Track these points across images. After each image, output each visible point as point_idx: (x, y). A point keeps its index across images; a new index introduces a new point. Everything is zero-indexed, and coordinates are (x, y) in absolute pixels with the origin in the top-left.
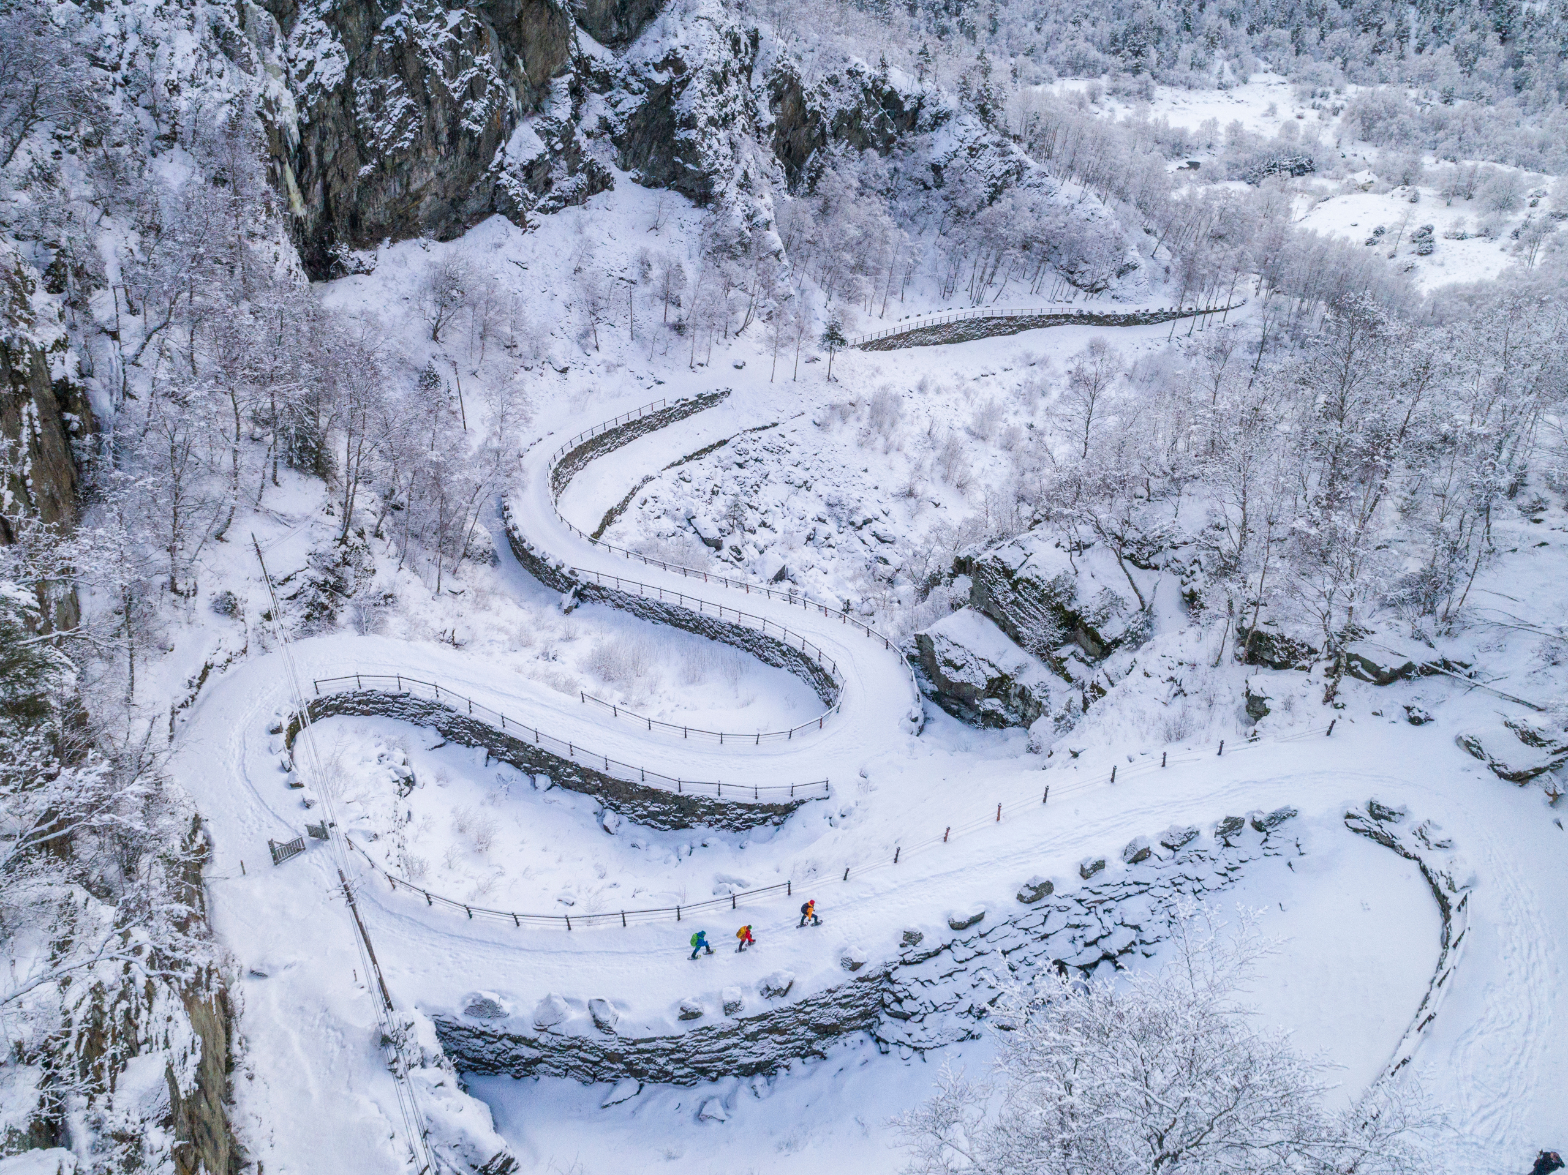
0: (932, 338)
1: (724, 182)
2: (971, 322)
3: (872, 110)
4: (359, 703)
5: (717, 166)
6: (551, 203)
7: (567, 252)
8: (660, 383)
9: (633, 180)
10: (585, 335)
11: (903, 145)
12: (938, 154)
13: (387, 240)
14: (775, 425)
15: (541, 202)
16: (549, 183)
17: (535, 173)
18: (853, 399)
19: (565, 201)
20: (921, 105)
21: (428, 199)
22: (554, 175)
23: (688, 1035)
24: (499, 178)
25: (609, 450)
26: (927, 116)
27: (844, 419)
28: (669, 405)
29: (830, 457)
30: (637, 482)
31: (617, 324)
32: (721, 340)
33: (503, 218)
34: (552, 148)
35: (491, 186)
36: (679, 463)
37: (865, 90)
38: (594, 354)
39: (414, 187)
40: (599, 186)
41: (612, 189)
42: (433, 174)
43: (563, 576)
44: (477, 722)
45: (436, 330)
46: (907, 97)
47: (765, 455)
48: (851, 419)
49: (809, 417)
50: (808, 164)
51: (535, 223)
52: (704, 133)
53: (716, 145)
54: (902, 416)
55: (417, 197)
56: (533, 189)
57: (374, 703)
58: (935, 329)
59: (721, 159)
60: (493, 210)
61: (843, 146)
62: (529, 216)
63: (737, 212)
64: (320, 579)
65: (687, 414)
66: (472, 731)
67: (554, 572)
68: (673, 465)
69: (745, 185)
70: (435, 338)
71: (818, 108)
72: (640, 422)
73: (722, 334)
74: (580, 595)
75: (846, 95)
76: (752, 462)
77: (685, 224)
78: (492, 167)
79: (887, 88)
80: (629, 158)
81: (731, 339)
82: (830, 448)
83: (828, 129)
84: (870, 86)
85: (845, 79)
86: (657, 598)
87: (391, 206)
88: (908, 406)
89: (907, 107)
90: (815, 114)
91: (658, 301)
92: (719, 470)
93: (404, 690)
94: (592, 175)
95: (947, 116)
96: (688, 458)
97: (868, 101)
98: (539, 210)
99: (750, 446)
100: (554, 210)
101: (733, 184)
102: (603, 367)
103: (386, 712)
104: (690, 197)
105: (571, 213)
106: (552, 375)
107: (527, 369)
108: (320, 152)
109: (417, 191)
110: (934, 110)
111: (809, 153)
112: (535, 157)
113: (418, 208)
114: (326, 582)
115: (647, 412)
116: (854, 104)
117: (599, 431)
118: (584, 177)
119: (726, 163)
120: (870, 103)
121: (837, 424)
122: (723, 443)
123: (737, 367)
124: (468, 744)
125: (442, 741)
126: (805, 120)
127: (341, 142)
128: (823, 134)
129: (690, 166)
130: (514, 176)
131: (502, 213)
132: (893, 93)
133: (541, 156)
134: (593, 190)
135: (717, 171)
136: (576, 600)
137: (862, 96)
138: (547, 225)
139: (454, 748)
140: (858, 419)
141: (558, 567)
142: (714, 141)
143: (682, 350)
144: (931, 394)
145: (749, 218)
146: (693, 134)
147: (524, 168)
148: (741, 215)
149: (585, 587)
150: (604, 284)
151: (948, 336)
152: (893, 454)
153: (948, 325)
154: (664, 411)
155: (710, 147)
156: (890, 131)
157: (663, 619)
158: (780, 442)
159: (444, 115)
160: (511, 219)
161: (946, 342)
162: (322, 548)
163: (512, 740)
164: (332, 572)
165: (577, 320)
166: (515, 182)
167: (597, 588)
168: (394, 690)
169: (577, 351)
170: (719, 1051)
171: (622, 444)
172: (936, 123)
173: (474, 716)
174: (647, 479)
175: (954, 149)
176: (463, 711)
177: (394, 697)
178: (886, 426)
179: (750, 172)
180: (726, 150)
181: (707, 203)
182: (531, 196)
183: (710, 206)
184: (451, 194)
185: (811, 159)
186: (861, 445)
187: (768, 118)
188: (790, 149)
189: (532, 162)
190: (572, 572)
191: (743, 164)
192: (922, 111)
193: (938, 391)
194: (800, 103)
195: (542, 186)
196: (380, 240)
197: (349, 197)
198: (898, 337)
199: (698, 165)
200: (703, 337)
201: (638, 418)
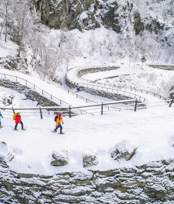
0: (164, 68)
1: (123, 29)
2: (172, 66)
3: (154, 25)
4: (5, 83)
5: (122, 25)
6: (88, 28)
7: (89, 37)
8: (105, 63)
9: (105, 27)
10: (91, 52)
11: (160, 32)
12: (167, 35)
13: (53, 29)
14: (129, 75)
15: (86, 28)
16: (88, 24)
17: (85, 21)
18: (147, 73)
19: (90, 28)
20: (164, 26)
21: (63, 23)
22: (89, 22)
23: (55, 177)
24: (78, 21)
25: (92, 72)
26: (165, 28)
27: (144, 77)
28: (106, 67)
29: (140, 84)
30: (97, 79)
31: (97, 51)
32: (119, 58)
33: (78, 29)
34: (89, 17)
35: (76, 23)
36: (107, 78)
37: (153, 21)
38: (92, 56)
39: (60, 20)
40: (98, 27)
41: (100, 28)
42: (64, 18)
43: (75, 85)
44: (36, 92)
45: (60, 45)
46: (161, 23)
47: (126, 80)
48: (146, 77)
49: (136, 75)
50: (140, 33)
51: (84, 31)
52: (120, 18)
53: (122, 21)
54: (157, 79)
55: (61, 22)
56: (85, 25)
57: (8, 84)
58: (164, 66)
59: (123, 24)
60: (76, 28)
61: (147, 31)
62: (83, 30)
63: (125, 35)
64: (9, 61)
65: (110, 70)
66: (34, 95)
67: (73, 84)
68: (106, 78)
69: (127, 30)
70: (59, 46)
71: (143, 22)
72: (100, 68)
73: (119, 57)
74: (78, 90)
75: (149, 21)
76: (123, 81)
77: (114, 36)
78: (76, 19)
79: (157, 21)
80: (104, 23)
81: (121, 59)
82: (141, 82)
83: (145, 27)
84: (154, 20)
85: (149, 18)
86: (97, 89)
87: (56, 23)
88: (158, 77)
89: (161, 25)
90: (143, 23)
91: (107, 49)
92: (116, 82)
93: (18, 81)
94: (96, 24)
95: (169, 28)
96: (109, 78)
97: (153, 23)
98: (85, 29)
99: (123, 78)
100: (88, 30)
101: (125, 29)
102: (93, 59)
103: (12, 88)
104: (116, 32)
105: (91, 31)
106: (82, 58)
107: (77, 56)
108: (42, 7)
109: (61, 21)
110: (166, 27)
111: (140, 31)
112: (85, 18)
113: (61, 25)
114: (10, 62)
115: (101, 67)
116: (150, 23)
117: (90, 67)
118: (95, 24)
119: (124, 25)
120: (154, 24)
121: (142, 77)
122: (117, 76)
123: (122, 64)
124: (33, 100)
125: (26, 98)
126: (140, 24)
127: (46, 6)
128: (144, 28)
129: (117, 24)
130: (81, 21)
131: (78, 28)
132: (158, 22)
133: (87, 18)
134: (96, 27)
135: (122, 26)
136: (77, 91)
137: (152, 22)
138: (86, 32)
139: (29, 100)
140: (147, 77)
141: (74, 83)
142: (122, 20)
143: (110, 58)
144: (163, 77)
145: (127, 36)
146: (118, 18)
147: (83, 20)
148: (126, 36)
149: (80, 87)
150: (95, 44)
151: (167, 68)
152: (154, 85)
153: (167, 66)
154: (105, 67)
155: (121, 21)
156: (157, 30)
157: (97, 95)
158: (130, 78)
159: (68, 5)
160: (79, 30)
161: (166, 69)
162: (12, 55)
163: (45, 98)
164: (13, 61)
165: (90, 49)
166: (81, 22)
167: (83, 87)
168: (15, 81)
169: (88, 55)
170: (76, 195)
171: (95, 72)
172: (167, 29)
173: (35, 91)
174: (99, 79)
175: (170, 34)
176: (32, 89)
177: (15, 83)
178: (153, 80)
179: (129, 28)
180: (124, 22)
181: (119, 33)
182: (84, 26)
183: (120, 33)
184: (68, 23)
185: (141, 32)
186: (147, 82)
187: (133, 21)
188: (137, 30)
189: (85, 19)
190: (77, 84)
191: (127, 26)
192: (164, 27)
193: (165, 77)
194: (140, 20)
195: (86, 25)
196: (52, 28)
197: (47, 17)
198: (157, 66)
199: (118, 24)
200: (115, 57)
201: (99, 67)
